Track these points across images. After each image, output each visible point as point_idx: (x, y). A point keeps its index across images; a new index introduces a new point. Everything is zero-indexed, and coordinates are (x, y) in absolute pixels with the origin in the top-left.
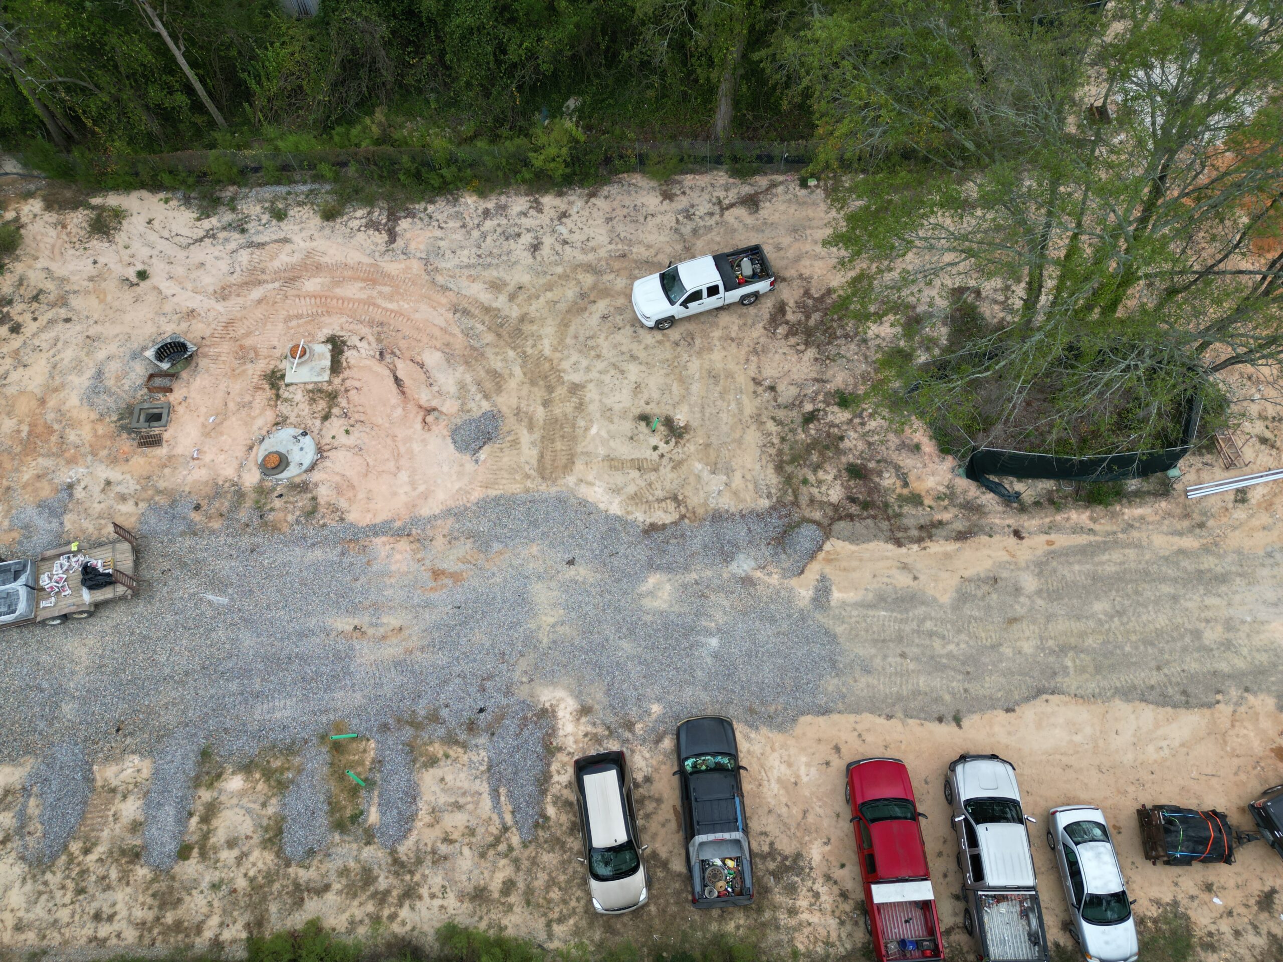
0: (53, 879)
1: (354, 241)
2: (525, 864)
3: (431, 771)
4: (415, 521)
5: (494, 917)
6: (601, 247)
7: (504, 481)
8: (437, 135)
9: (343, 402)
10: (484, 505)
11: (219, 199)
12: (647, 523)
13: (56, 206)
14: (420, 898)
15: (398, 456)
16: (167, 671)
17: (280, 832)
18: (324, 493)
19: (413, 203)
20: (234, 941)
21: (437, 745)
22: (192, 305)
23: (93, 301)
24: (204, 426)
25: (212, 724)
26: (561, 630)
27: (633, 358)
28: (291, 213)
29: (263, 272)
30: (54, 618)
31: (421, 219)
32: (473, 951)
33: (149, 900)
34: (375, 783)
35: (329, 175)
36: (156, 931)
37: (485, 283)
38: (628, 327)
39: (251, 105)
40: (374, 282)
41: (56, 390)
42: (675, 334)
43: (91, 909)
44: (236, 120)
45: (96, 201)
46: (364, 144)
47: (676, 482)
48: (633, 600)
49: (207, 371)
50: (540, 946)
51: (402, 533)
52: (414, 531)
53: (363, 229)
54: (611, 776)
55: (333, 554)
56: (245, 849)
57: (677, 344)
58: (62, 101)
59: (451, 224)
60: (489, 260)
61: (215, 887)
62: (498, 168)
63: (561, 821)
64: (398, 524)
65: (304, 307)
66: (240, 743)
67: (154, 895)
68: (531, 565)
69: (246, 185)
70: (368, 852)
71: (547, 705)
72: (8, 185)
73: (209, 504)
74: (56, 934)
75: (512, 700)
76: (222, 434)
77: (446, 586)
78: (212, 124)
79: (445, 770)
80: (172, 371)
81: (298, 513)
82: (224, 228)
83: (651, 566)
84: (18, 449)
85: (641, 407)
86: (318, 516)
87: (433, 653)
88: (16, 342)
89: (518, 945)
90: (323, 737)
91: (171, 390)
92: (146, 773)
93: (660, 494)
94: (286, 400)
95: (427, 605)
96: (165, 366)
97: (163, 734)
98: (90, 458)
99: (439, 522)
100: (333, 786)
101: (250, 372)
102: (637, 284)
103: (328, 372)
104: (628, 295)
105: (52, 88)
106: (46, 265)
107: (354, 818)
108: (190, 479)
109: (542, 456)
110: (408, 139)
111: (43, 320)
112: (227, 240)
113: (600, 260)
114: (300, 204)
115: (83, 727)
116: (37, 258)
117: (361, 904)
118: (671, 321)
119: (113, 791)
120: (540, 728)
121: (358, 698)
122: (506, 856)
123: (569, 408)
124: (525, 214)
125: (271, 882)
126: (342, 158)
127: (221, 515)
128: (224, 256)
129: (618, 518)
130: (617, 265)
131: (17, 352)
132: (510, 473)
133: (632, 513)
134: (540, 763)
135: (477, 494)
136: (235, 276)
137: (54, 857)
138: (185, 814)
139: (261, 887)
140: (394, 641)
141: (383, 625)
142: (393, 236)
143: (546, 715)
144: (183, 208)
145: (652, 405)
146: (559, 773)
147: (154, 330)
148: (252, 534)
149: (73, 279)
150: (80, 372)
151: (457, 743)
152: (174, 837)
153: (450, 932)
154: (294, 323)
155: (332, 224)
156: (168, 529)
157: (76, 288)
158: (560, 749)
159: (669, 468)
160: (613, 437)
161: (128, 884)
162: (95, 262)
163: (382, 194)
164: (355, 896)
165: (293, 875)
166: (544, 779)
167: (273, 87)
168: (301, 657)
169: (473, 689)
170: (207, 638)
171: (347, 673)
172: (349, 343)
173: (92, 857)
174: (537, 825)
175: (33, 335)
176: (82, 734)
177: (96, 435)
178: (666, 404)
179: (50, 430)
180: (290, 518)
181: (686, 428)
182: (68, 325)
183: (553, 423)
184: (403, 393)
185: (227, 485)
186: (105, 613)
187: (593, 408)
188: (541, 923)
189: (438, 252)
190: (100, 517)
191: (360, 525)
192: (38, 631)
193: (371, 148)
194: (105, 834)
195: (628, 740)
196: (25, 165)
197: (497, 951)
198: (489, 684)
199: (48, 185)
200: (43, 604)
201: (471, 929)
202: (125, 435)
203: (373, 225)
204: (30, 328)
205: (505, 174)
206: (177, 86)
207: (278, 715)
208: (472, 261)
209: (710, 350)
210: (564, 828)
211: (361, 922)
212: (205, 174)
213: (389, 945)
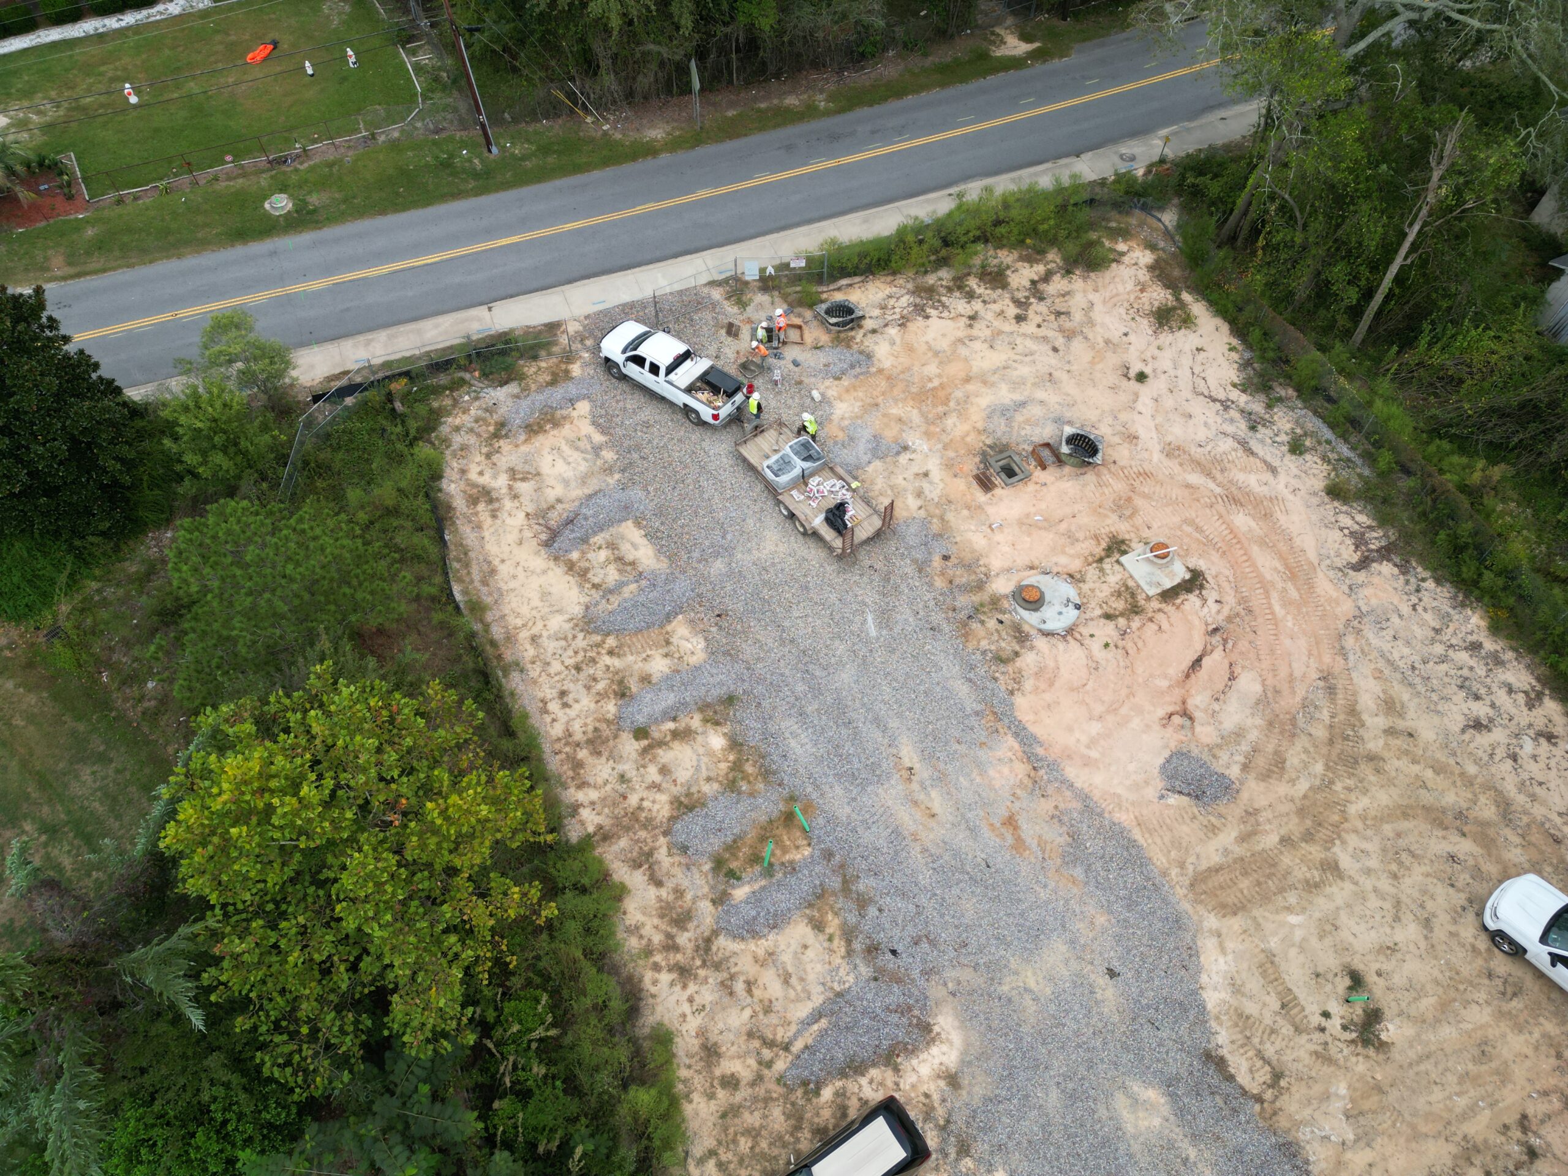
0: (581, 642)
1: (1324, 531)
2: (761, 1091)
3: (808, 930)
4: (1053, 766)
5: (696, 1081)
6: (1544, 803)
7: (1158, 841)
8: (1526, 540)
9: (1136, 622)
10: (1117, 834)
11: (1270, 388)
12: (1221, 1052)
13: (1157, 272)
14: (685, 987)
15: (1113, 710)
16: (787, 624)
17: (690, 808)
18: (1028, 660)
19: (1419, 563)
20: (582, 823)
21: (836, 921)
22: (1142, 432)
23: (1088, 356)
24: (1028, 515)
25: (760, 689)
26: (1028, 1001)
27: (1427, 924)
28: (1308, 457)
29: (1222, 471)
30: (786, 508)
31: (1407, 582)
32: (655, 1075)
33: (590, 728)
34: (772, 876)
35: (1382, 464)
36: (567, 749)
37: (1384, 692)
38: (1463, 896)
39: (1398, 353)
40: (1293, 577)
41: (985, 383)
42: (1502, 965)
43: (568, 686)
44: (1371, 351)
45: (1186, 297)
46: (1448, 476)
47: (1300, 1066)
48: (1114, 1078)
49: (1084, 486)
50: (687, 1153)
51: (1034, 761)
52: (1042, 772)
53: (1346, 531)
54: (897, 1153)
55: (971, 705)
56: (664, 785)
57: (1490, 976)
58: (1266, 212)
59: (1428, 617)
60: (1418, 680)
61: (622, 778)
62: (1545, 628)
63: (822, 1112)
64: (1040, 751)
65: (1213, 528)
66: (753, 724)
67: (596, 729)
68: (1081, 925)
69: (1304, 401)
70: (705, 907)
71: (936, 1029)
72: (1150, 227)
73: (955, 566)
74: (538, 670)
75: (921, 983)
76: (1030, 535)
77: (1004, 839)
78: (1348, 334)
79: (816, 943)
80: (1063, 458)
81: (993, 648)
82: (1242, 411)
83: (1169, 1084)
84: (914, 390)
85: (1368, 970)
86: (1002, 668)
87: (927, 864)
88: (1009, 326)
89: (679, 1126)
90: (792, 799)
91: (1044, 468)
92: (694, 660)
93: (1270, 1051)
94: (1102, 570)
95: (973, 831)
96: (1065, 449)
97: (731, 654)
98: (940, 446)
99: (1068, 793)
100: (752, 835)
101: (1109, 521)
102: (1532, 877)
103: (1159, 591)
104: (1507, 874)
105: (1272, 197)
106: (1095, 301)
107: (732, 874)
108: (970, 535)
109: (1217, 870)
110: (1494, 515)
111: (1042, 332)
112: (1232, 420)
113: (1526, 812)
114: (1325, 459)
115: (710, 587)
116: (1096, 290)
117: (656, 927)
118: (1517, 951)
119: (668, 643)
120: (908, 1033)
121: (844, 811)
122: (760, 1063)
123: (1301, 873)
124: (1510, 690)
125: (644, 827)
126: (1413, 467)
127: (951, 582)
128: (1213, 429)
129: (1202, 1008)
130: (1535, 837)
131: (1000, 333)
132: (1172, 843)
133: (1221, 1024)
134: (871, 1053)
135: (1124, 818)
136: (1199, 450)
137: (596, 631)
138: (673, 714)
139: (637, 820)
140: (918, 815)
141: (928, 795)
142: (1363, 564)
143: (925, 1032)
144: (1236, 366)
145: (1381, 982)
146: (871, 1082)
147: (1094, 419)
148: (948, 619)
149: (1098, 329)
150: (1013, 390)
151: (849, 942)
152: (650, 716)
153: (664, 1038)
154: (1188, 529)
155: (1327, 499)
156: (912, 547)
157: (1090, 336)
158: (896, 1070)
159: (1313, 1047)
160: (1302, 949)
161: (597, 702)
162: (1126, 335)
163: (1405, 526)
164: (662, 916)
165: (658, 844)
166: (855, 1068)
167: (1438, 358)
168: (856, 733)
169: (910, 930)
170: (831, 639)
171: (863, 787)
172: (1204, 592)
173: (607, 660)
174: (805, 1083)
175: (1024, 335)
176: (703, 589)
177: (963, 438)
178: (1397, 1000)
179: (946, 401)
180: (984, 644)
181: (1382, 1046)
182: (1051, 353)
183: (1267, 863)
184: (1188, 676)
185: (983, 569)
186: (811, 543)
187: (1322, 905)
188: (710, 1143)
189: (1381, 623)
190: (892, 487)
191: (1017, 714)
192: (770, 503)
193: (1450, 486)
194: (630, 658)
195: (946, 1155)
196: (1179, 227)
197: (666, 1103)
198: (925, 946)
199: (1173, 254)
200: (794, 493)
201: (675, 1061)
202: (977, 460)
203: (1359, 539)
204: (1029, 327)
205: (1543, 640)
206: (1363, 283)
207: (793, 743)
208: (1401, 664)
209: (1519, 1028)
210: (816, 1120)
211: (641, 937)
212: (1287, 362)
213: (630, 978)
